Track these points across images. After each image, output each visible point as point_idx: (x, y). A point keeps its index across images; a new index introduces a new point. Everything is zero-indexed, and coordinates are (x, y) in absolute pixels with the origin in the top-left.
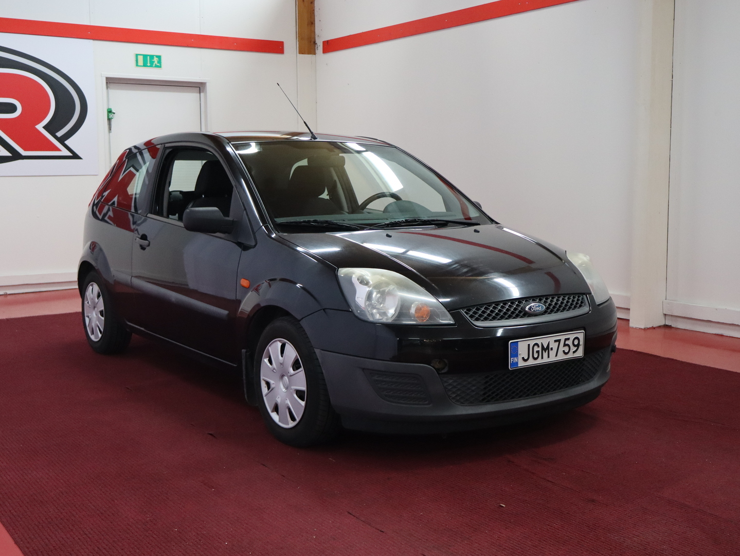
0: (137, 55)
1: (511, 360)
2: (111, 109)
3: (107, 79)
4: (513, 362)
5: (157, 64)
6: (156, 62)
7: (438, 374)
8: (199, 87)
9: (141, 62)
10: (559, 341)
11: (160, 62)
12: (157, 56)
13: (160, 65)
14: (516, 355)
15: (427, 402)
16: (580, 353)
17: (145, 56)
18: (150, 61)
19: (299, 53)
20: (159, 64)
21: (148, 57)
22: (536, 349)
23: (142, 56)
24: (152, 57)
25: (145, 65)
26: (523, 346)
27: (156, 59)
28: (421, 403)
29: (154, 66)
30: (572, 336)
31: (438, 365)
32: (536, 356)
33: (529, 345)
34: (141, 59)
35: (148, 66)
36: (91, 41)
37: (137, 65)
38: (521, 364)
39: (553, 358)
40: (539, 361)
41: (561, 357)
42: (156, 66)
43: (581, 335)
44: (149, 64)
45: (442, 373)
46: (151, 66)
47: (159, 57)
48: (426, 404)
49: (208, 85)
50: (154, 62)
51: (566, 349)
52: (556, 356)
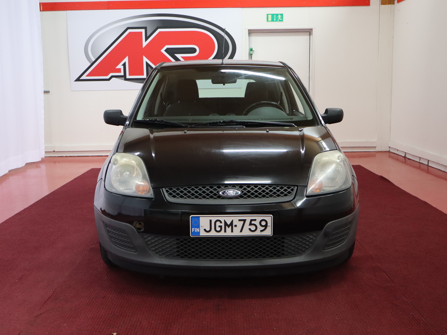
0: (268, 15)
1: (192, 230)
2: (252, 48)
3: (249, 30)
4: (194, 231)
5: (280, 19)
6: (280, 18)
7: (138, 232)
8: (309, 32)
9: (270, 19)
10: (245, 221)
11: (282, 17)
12: (280, 14)
13: (283, 19)
14: (198, 227)
15: (134, 251)
16: (269, 232)
17: (273, 15)
18: (276, 18)
19: (381, 4)
20: (281, 19)
21: (275, 15)
22: (218, 224)
23: (271, 15)
24: (277, 15)
25: (272, 20)
26: (205, 221)
27: (279, 16)
28: (131, 250)
29: (278, 20)
30: (258, 218)
31: (138, 226)
32: (218, 229)
33: (211, 221)
34: (270, 17)
35: (274, 21)
36: (240, 9)
37: (268, 21)
38: (203, 234)
39: (236, 233)
40: (222, 234)
41: (246, 233)
42: (280, 21)
43: (269, 219)
44: (275, 20)
45: (140, 232)
46: (277, 21)
47: (282, 15)
48: (133, 252)
49: (314, 30)
50: (279, 18)
51: (253, 228)
52: (241, 231)
